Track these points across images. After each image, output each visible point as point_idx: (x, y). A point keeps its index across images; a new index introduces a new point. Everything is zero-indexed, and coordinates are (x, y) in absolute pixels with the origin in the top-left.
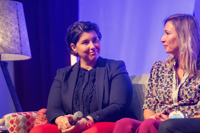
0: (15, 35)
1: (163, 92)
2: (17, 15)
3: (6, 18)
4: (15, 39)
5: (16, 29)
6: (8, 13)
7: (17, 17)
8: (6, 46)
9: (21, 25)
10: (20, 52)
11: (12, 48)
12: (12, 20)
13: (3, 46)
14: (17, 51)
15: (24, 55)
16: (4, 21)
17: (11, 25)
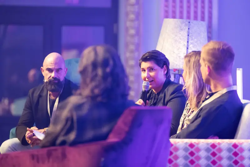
2: (188, 32)
5: (184, 46)
6: (178, 31)
9: (190, 41)
12: (181, 37)
16: (173, 38)
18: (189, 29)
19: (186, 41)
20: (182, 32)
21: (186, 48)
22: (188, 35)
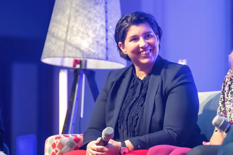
0: (99, 35)
1: (231, 109)
2: (106, 8)
3: (89, 12)
4: (99, 40)
5: (101, 27)
6: (92, 6)
7: (105, 11)
8: (86, 49)
9: (109, 21)
10: (104, 57)
11: (94, 51)
12: (97, 14)
13: (82, 48)
14: (101, 56)
15: (111, 61)
16: (86, 16)
17: (96, 22)
18: (106, 3)
19: (104, 20)
20: (97, 7)
21: (105, 30)
22: (106, 12)
